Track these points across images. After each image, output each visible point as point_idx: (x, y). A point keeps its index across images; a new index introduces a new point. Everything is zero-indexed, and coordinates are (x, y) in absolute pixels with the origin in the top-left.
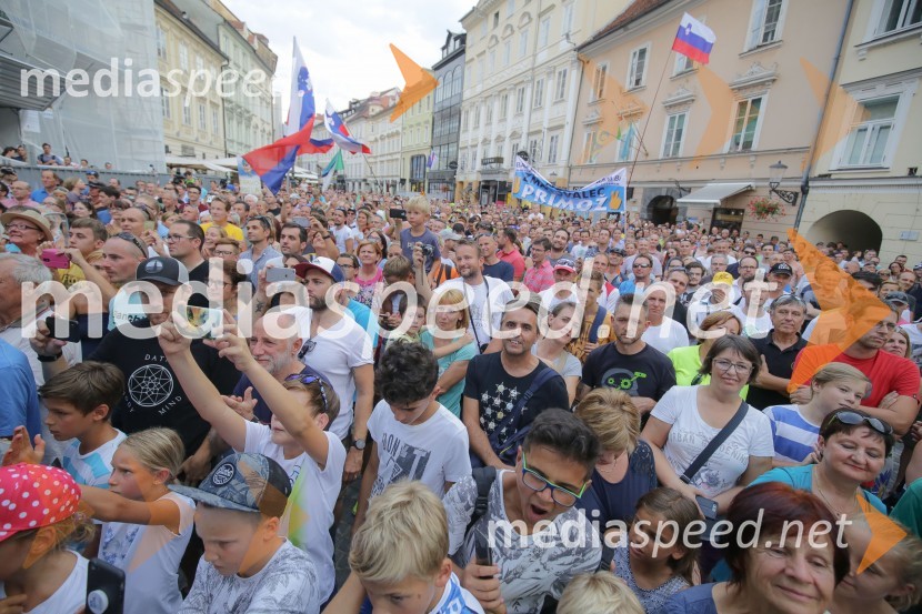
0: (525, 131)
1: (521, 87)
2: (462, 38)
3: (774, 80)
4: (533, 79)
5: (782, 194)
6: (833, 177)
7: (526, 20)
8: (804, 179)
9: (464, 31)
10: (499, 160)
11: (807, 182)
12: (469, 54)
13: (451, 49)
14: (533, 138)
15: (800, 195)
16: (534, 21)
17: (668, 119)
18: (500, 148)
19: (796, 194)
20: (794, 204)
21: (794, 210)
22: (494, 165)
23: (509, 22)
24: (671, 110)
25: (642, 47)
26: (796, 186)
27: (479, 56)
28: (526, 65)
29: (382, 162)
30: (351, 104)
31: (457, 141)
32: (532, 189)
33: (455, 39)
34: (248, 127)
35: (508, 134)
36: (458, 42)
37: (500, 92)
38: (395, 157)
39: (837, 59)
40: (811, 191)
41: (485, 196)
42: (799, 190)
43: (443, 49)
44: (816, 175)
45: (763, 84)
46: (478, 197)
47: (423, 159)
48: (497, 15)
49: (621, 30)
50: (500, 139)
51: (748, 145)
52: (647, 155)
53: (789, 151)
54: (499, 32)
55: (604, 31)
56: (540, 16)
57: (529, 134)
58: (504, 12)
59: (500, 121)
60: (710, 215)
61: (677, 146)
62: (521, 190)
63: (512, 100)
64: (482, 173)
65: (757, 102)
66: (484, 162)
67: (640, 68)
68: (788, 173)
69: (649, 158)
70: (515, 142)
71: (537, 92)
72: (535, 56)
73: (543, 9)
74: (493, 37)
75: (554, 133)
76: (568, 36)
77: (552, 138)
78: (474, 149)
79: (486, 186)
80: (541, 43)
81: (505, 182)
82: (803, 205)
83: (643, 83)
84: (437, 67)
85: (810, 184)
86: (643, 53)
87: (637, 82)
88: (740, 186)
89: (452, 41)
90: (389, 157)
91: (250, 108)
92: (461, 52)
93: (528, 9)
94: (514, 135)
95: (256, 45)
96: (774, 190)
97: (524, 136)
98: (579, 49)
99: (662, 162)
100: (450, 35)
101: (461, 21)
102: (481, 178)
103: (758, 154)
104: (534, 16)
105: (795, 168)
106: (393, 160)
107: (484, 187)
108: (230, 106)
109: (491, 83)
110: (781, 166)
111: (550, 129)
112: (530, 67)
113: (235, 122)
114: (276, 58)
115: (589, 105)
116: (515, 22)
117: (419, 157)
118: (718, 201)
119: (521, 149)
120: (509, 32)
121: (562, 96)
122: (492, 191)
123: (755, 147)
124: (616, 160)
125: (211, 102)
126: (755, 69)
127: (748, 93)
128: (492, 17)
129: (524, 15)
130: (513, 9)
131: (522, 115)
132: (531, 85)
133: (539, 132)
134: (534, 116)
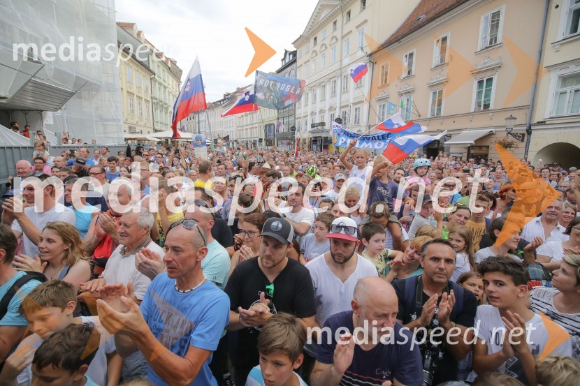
0: (338, 105)
1: (334, 80)
2: (294, 54)
3: (500, 67)
4: (341, 75)
5: (515, 135)
6: (547, 123)
7: (334, 40)
8: (528, 125)
9: (295, 49)
10: (323, 124)
11: (530, 127)
12: (299, 62)
13: (287, 60)
14: (344, 110)
15: (526, 135)
16: (339, 41)
17: (431, 93)
18: (323, 117)
19: (523, 135)
20: (523, 141)
21: (523, 145)
22: (319, 127)
23: (324, 42)
24: (433, 88)
25: (410, 52)
26: (523, 130)
27: (305, 63)
28: (337, 66)
29: (246, 129)
30: (225, 95)
31: (294, 115)
32: (344, 140)
33: (290, 54)
34: (166, 113)
35: (327, 108)
36: (291, 56)
37: (320, 83)
38: (255, 125)
39: (541, 52)
40: (533, 132)
41: (315, 146)
42: (525, 132)
43: (282, 60)
44: (536, 122)
45: (493, 69)
46: (310, 148)
47: (272, 126)
48: (315, 39)
49: (397, 43)
50: (322, 111)
51: (487, 106)
52: (420, 116)
53: (515, 108)
54: (317, 48)
55: (384, 44)
56: (342, 38)
57: (341, 108)
58: (320, 36)
59: (322, 100)
60: (466, 151)
61: (439, 110)
62: (338, 142)
63: (328, 88)
64: (312, 132)
65: (490, 80)
66: (313, 126)
67: (410, 64)
68: (517, 122)
69: (421, 118)
70: (332, 113)
71: (344, 83)
72: (341, 61)
73: (344, 34)
74: (314, 51)
75: (357, 106)
76: (362, 48)
77: (356, 109)
78: (306, 118)
79: (315, 141)
80: (345, 53)
81: (327, 137)
82: (529, 141)
83: (413, 73)
84: (279, 71)
85: (532, 128)
86: (411, 55)
87: (409, 73)
88: (485, 131)
89: (288, 56)
90: (251, 126)
91: (167, 102)
92: (294, 61)
93: (335, 34)
94: (331, 108)
95: (169, 65)
96: (509, 133)
97: (338, 109)
98: (370, 55)
99: (430, 119)
100: (286, 52)
101: (293, 43)
102: (311, 136)
103: (494, 111)
104: (339, 38)
105: (521, 118)
106: (253, 128)
107: (314, 141)
108: (156, 101)
109: (314, 78)
110: (512, 118)
111: (354, 104)
112: (339, 67)
113: (159, 111)
114: (181, 71)
115: (379, 88)
116: (327, 42)
117: (270, 125)
118: (472, 142)
119: (336, 117)
120: (324, 48)
121: (361, 84)
122: (319, 143)
123: (492, 107)
125: (145, 100)
126: (486, 60)
127: (483, 75)
128: (312, 40)
129: (333, 37)
130: (326, 34)
131: (335, 96)
132: (340, 78)
133: (347, 106)
134: (343, 96)
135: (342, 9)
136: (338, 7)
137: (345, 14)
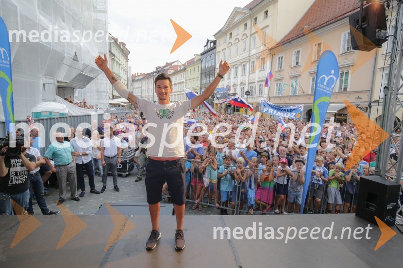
0: (247, 82)
1: (244, 64)
2: (215, 42)
3: (353, 65)
4: (250, 61)
5: (361, 108)
6: (380, 101)
7: (245, 37)
9: (215, 40)
10: (235, 94)
11: (370, 103)
12: (218, 49)
13: (209, 47)
14: (251, 85)
15: (369, 108)
16: (248, 37)
17: (311, 78)
18: (235, 89)
19: (367, 108)
20: (366, 111)
21: (367, 114)
23: (237, 37)
24: (312, 75)
25: (298, 50)
26: (366, 105)
27: (223, 50)
28: (246, 55)
29: (175, 95)
32: (267, 109)
33: (211, 43)
35: (239, 83)
36: (212, 44)
37: (234, 65)
39: (376, 59)
40: (372, 107)
41: (229, 110)
42: (368, 106)
43: (205, 46)
44: (374, 100)
45: (349, 66)
46: (226, 110)
48: (231, 34)
49: (289, 43)
50: (235, 85)
51: (345, 89)
52: (304, 92)
53: (362, 91)
54: (232, 41)
55: (279, 43)
56: (251, 35)
57: (249, 83)
58: (234, 33)
59: (235, 78)
60: (334, 117)
62: (263, 110)
63: (240, 69)
65: (347, 73)
67: (298, 58)
68: (362, 100)
69: (305, 94)
70: (242, 86)
71: (252, 66)
72: (250, 51)
73: (252, 33)
74: (229, 43)
75: (261, 83)
77: (260, 85)
80: (252, 46)
82: (370, 112)
83: (299, 64)
84: (202, 54)
85: (372, 104)
86: (298, 52)
87: (297, 63)
88: (343, 105)
89: (209, 43)
90: (179, 93)
92: (214, 48)
93: (245, 32)
94: (242, 84)
96: (358, 107)
97: (247, 85)
98: (270, 50)
99: (311, 95)
100: (208, 41)
101: (214, 36)
103: (350, 93)
104: (248, 35)
105: (365, 98)
106: (181, 94)
109: (229, 61)
110: (359, 98)
111: (259, 82)
112: (248, 56)
115: (276, 72)
116: (240, 37)
118: (336, 111)
119: (246, 90)
120: (237, 41)
121: (263, 68)
122: (232, 107)
123: (348, 90)
124: (290, 95)
126: (345, 61)
127: (343, 69)
128: (228, 35)
129: (244, 34)
130: (239, 32)
131: (245, 75)
132: (248, 63)
133: (254, 82)
134: (251, 76)
135: (251, 16)
136: (248, 14)
137: (253, 19)
